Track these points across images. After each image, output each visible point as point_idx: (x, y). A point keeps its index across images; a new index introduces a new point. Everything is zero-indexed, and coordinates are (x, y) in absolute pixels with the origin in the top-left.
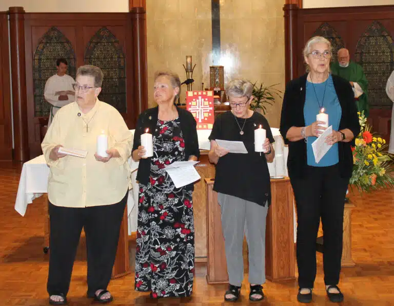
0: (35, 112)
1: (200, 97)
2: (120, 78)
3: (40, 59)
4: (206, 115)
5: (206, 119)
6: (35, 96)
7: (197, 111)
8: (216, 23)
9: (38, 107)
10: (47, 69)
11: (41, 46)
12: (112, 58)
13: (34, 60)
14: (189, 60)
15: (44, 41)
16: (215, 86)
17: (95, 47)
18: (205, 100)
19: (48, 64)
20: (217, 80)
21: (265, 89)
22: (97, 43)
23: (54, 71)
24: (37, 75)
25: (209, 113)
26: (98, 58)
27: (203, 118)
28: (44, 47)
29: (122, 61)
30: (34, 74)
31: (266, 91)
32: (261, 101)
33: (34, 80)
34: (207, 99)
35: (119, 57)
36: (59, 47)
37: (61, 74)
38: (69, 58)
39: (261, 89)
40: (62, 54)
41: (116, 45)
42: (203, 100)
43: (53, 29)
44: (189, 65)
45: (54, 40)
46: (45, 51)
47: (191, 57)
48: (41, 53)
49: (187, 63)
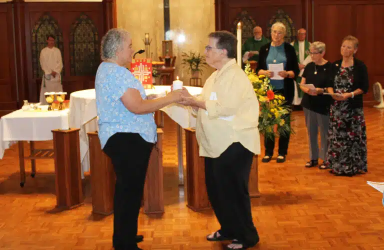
1: (141, 64)
2: (95, 50)
3: (36, 36)
4: (146, 78)
5: (146, 81)
6: (33, 63)
7: (139, 75)
8: (167, 12)
9: (35, 71)
10: (42, 43)
11: (37, 26)
12: (89, 35)
13: (31, 34)
14: (147, 36)
15: (39, 23)
16: (166, 56)
17: (76, 27)
18: (145, 66)
19: (42, 40)
20: (168, 51)
21: (202, 57)
22: (78, 24)
23: (46, 45)
24: (34, 48)
25: (148, 76)
26: (79, 35)
27: (143, 80)
28: (39, 28)
30: (32, 47)
31: (203, 58)
32: (199, 65)
33: (32, 51)
34: (146, 66)
35: (94, 35)
36: (50, 27)
37: (51, 47)
38: (58, 35)
39: (199, 56)
40: (52, 32)
41: (92, 26)
42: (143, 66)
43: (46, 13)
44: (147, 40)
45: (47, 22)
46: (40, 30)
47: (148, 34)
48: (37, 31)
49: (146, 39)
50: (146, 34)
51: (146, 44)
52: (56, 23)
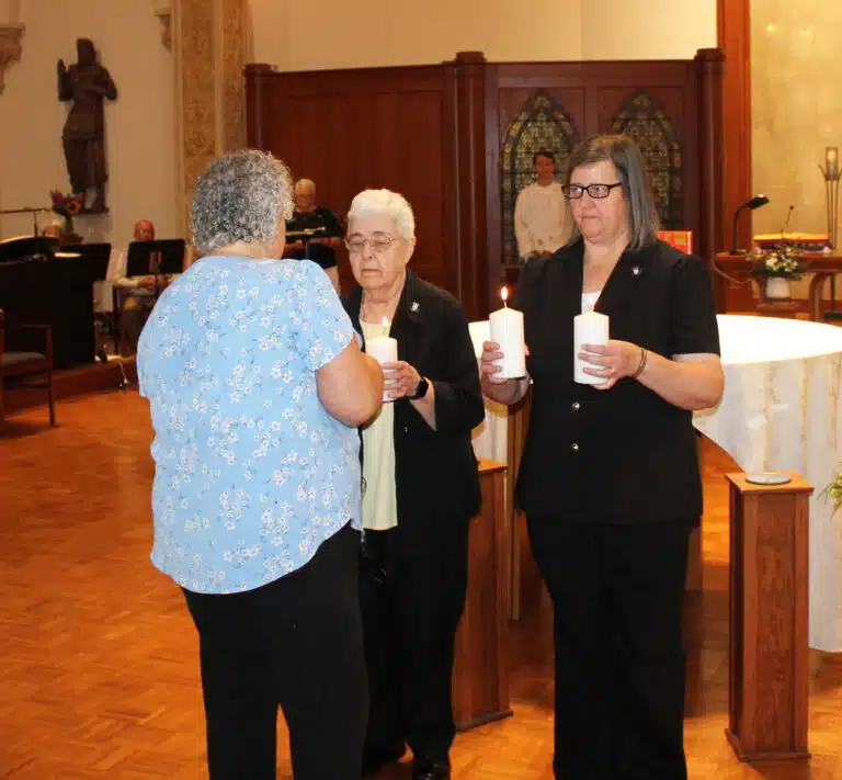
0: (503, 256)
2: (671, 192)
3: (514, 153)
6: (503, 224)
9: (507, 247)
10: (527, 173)
11: (517, 127)
12: (656, 150)
13: (502, 153)
14: (831, 156)
15: (524, 116)
22: (627, 120)
24: (507, 184)
28: (521, 130)
29: (677, 158)
30: (501, 182)
33: (503, 191)
35: (671, 150)
36: (550, 130)
40: (556, 141)
41: (666, 125)
43: (541, 93)
44: (832, 167)
45: (542, 117)
46: (525, 138)
47: (836, 150)
48: (516, 142)
49: (828, 163)
50: (828, 149)
51: (827, 178)
52: (568, 118)
